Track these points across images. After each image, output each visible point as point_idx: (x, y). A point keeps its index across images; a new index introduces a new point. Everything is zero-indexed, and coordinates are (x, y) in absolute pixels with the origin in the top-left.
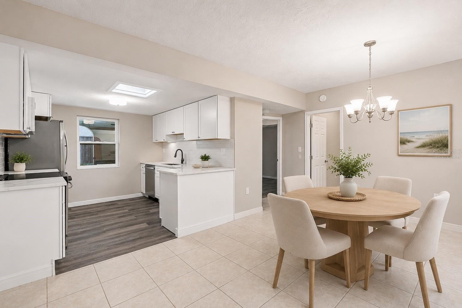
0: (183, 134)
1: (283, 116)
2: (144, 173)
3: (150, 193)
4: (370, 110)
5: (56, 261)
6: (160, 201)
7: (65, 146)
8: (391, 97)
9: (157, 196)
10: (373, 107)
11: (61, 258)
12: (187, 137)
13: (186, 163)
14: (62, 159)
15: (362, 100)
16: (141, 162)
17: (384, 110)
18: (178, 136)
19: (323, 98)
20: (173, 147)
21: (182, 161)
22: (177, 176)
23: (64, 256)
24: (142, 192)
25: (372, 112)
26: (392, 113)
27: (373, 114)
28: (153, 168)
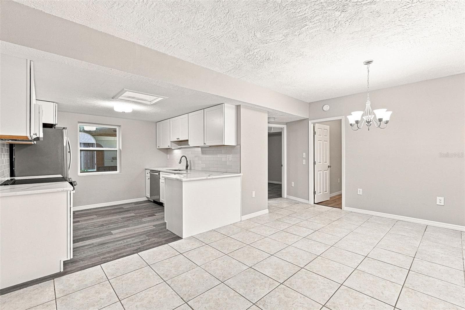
0: (187, 141)
1: (287, 124)
2: (149, 179)
3: (155, 198)
4: (368, 120)
5: (64, 262)
6: (165, 206)
7: (69, 152)
8: (386, 110)
9: (162, 200)
10: (371, 117)
11: (69, 259)
12: (191, 144)
13: (190, 169)
14: (65, 165)
15: (362, 113)
16: (146, 168)
17: (380, 120)
18: (182, 143)
19: (326, 108)
20: (177, 153)
21: (187, 167)
22: (182, 181)
23: (72, 257)
24: (146, 197)
25: (370, 122)
26: (387, 122)
27: (371, 123)
28: (158, 174)
